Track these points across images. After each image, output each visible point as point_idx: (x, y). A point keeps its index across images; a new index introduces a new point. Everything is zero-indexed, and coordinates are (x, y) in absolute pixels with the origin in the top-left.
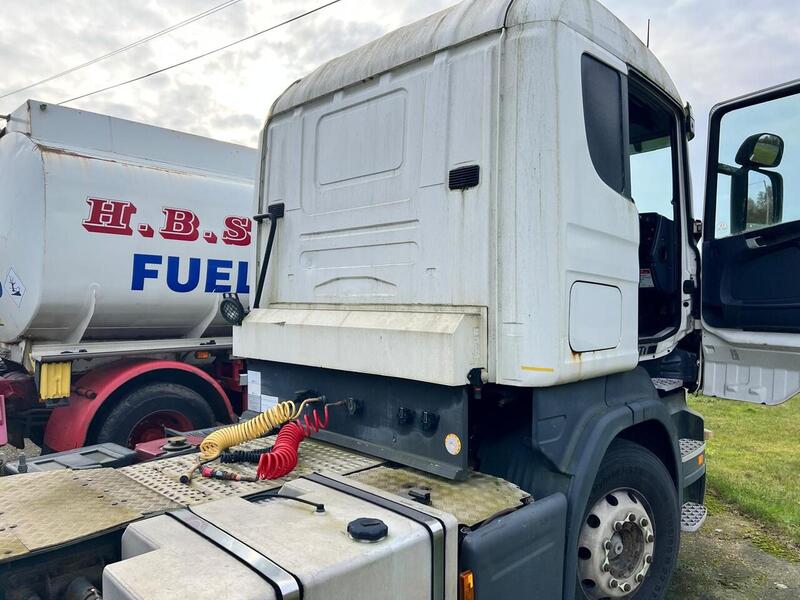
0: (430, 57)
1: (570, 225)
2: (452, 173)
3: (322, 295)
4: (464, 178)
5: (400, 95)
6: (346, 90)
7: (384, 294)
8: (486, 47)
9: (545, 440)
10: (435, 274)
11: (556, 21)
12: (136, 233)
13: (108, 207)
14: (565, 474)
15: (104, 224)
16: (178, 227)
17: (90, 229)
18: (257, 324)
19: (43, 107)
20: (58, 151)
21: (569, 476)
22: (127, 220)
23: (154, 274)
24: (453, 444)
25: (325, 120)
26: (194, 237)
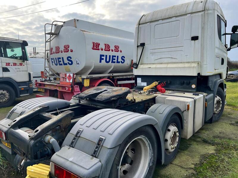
0: (186, 14)
1: (216, 47)
2: (192, 37)
3: (156, 62)
4: (195, 38)
5: (178, 21)
6: (162, 19)
7: (174, 61)
8: (200, 14)
9: (210, 84)
10: (187, 56)
11: (214, 9)
12: (100, 50)
13: (95, 44)
14: (212, 91)
15: (95, 48)
16: (107, 48)
17: (93, 49)
18: (142, 68)
19: (78, 20)
20: (85, 31)
21: (213, 91)
22: (98, 47)
23: (103, 59)
24: (194, 86)
25: (156, 26)
26: (109, 50)
